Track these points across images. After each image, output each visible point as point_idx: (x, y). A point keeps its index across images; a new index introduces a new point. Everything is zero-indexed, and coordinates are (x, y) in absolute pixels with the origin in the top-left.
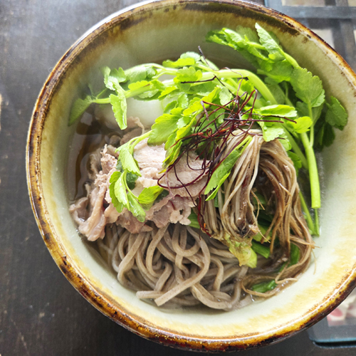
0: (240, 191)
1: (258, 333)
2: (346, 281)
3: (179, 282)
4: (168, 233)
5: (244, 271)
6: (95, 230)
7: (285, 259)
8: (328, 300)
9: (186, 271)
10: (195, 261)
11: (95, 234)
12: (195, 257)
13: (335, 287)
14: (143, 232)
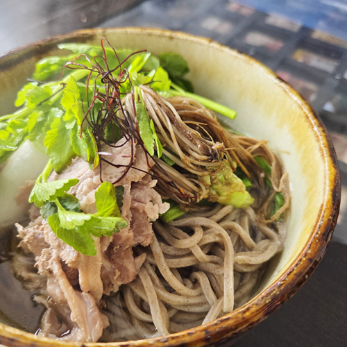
0: (175, 128)
1: (322, 205)
2: (310, 118)
3: (221, 272)
4: (162, 244)
5: (251, 212)
6: (90, 319)
7: (262, 175)
8: (320, 138)
9: (215, 258)
10: (210, 239)
11: (95, 323)
12: (207, 236)
13: (310, 130)
14: (141, 268)
